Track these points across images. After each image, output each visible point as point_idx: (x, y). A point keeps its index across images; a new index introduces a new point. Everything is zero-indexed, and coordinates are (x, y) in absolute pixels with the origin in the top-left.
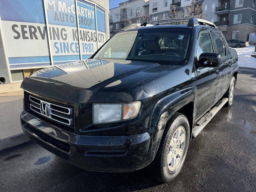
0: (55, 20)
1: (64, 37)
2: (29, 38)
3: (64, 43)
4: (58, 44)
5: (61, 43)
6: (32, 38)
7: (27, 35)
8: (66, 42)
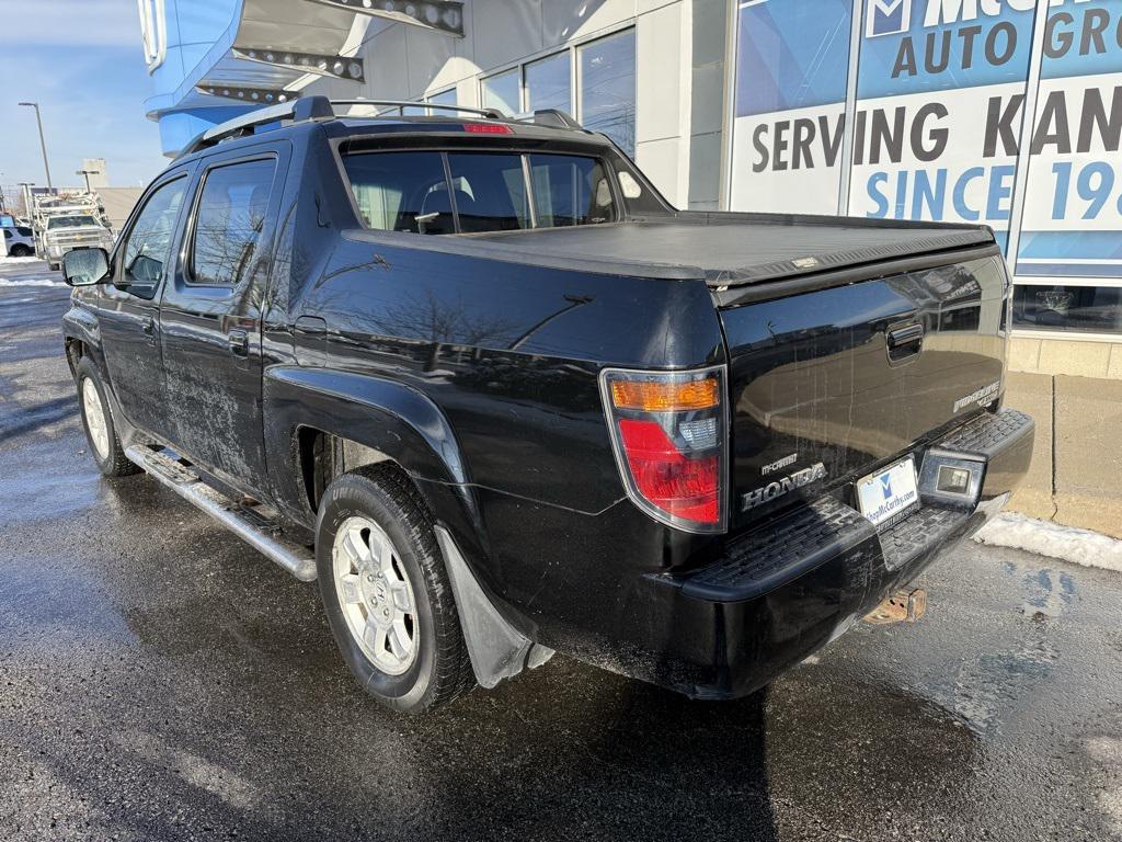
0: (895, 74)
1: (928, 145)
2: (790, 165)
3: (921, 176)
4: (886, 180)
5: (903, 176)
6: (796, 165)
7: (787, 156)
8: (931, 168)
